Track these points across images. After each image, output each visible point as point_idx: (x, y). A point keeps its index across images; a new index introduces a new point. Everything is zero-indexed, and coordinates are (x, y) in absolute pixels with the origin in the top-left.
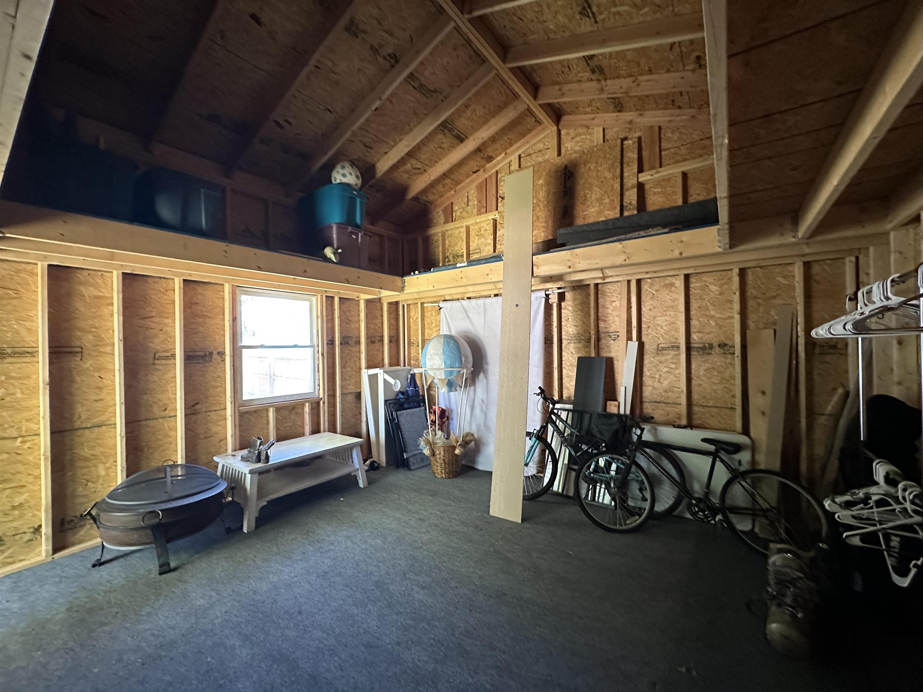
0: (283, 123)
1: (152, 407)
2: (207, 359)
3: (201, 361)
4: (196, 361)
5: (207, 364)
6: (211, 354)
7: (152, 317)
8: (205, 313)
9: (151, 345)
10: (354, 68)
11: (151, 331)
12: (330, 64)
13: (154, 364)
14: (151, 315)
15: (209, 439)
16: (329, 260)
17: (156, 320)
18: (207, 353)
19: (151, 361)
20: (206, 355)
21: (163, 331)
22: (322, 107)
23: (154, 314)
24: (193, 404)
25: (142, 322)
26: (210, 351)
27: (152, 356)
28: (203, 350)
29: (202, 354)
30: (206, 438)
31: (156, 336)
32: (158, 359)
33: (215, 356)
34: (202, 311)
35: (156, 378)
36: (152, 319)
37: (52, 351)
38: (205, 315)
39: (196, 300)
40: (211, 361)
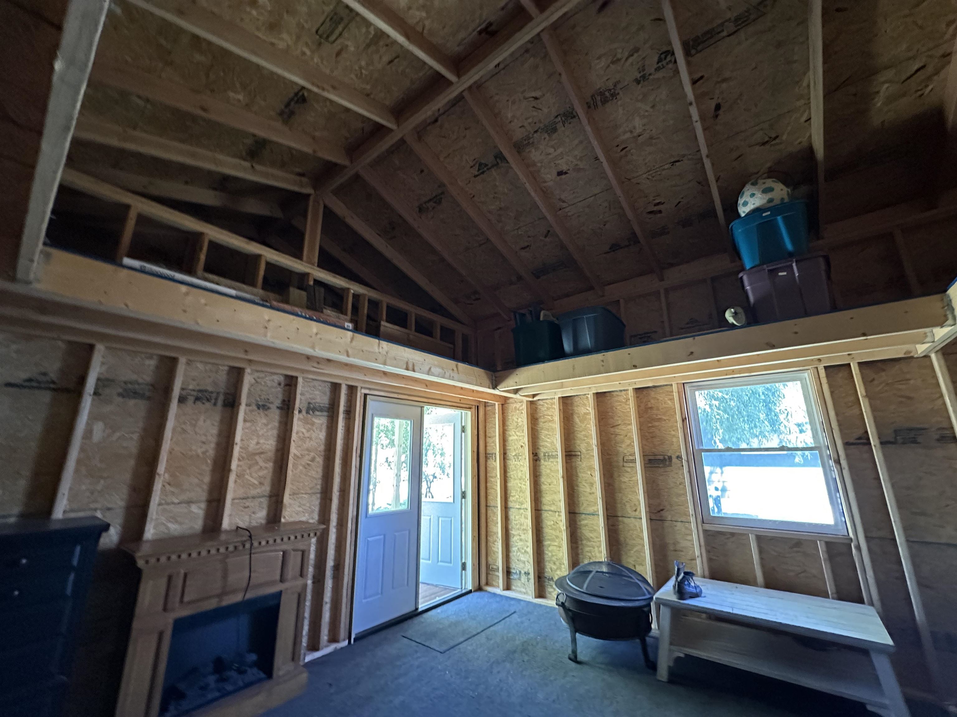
0: (656, 208)
1: (625, 506)
2: (667, 463)
3: (661, 466)
4: (657, 465)
5: (668, 469)
6: (670, 458)
7: (619, 425)
8: (659, 417)
9: (621, 449)
10: (647, 111)
11: (619, 437)
12: (628, 135)
13: (623, 466)
14: (618, 424)
15: (678, 553)
16: (733, 326)
17: (622, 427)
18: (666, 457)
19: (621, 464)
20: (665, 459)
21: (628, 436)
22: (666, 167)
23: (620, 422)
24: (659, 510)
25: (612, 429)
26: (669, 455)
27: (621, 459)
28: (662, 454)
29: (661, 457)
30: (676, 551)
31: (623, 442)
32: (626, 462)
33: (674, 460)
34: (657, 415)
35: (626, 480)
36: (619, 427)
37: (567, 454)
38: (660, 419)
39: (650, 406)
40: (670, 465)
